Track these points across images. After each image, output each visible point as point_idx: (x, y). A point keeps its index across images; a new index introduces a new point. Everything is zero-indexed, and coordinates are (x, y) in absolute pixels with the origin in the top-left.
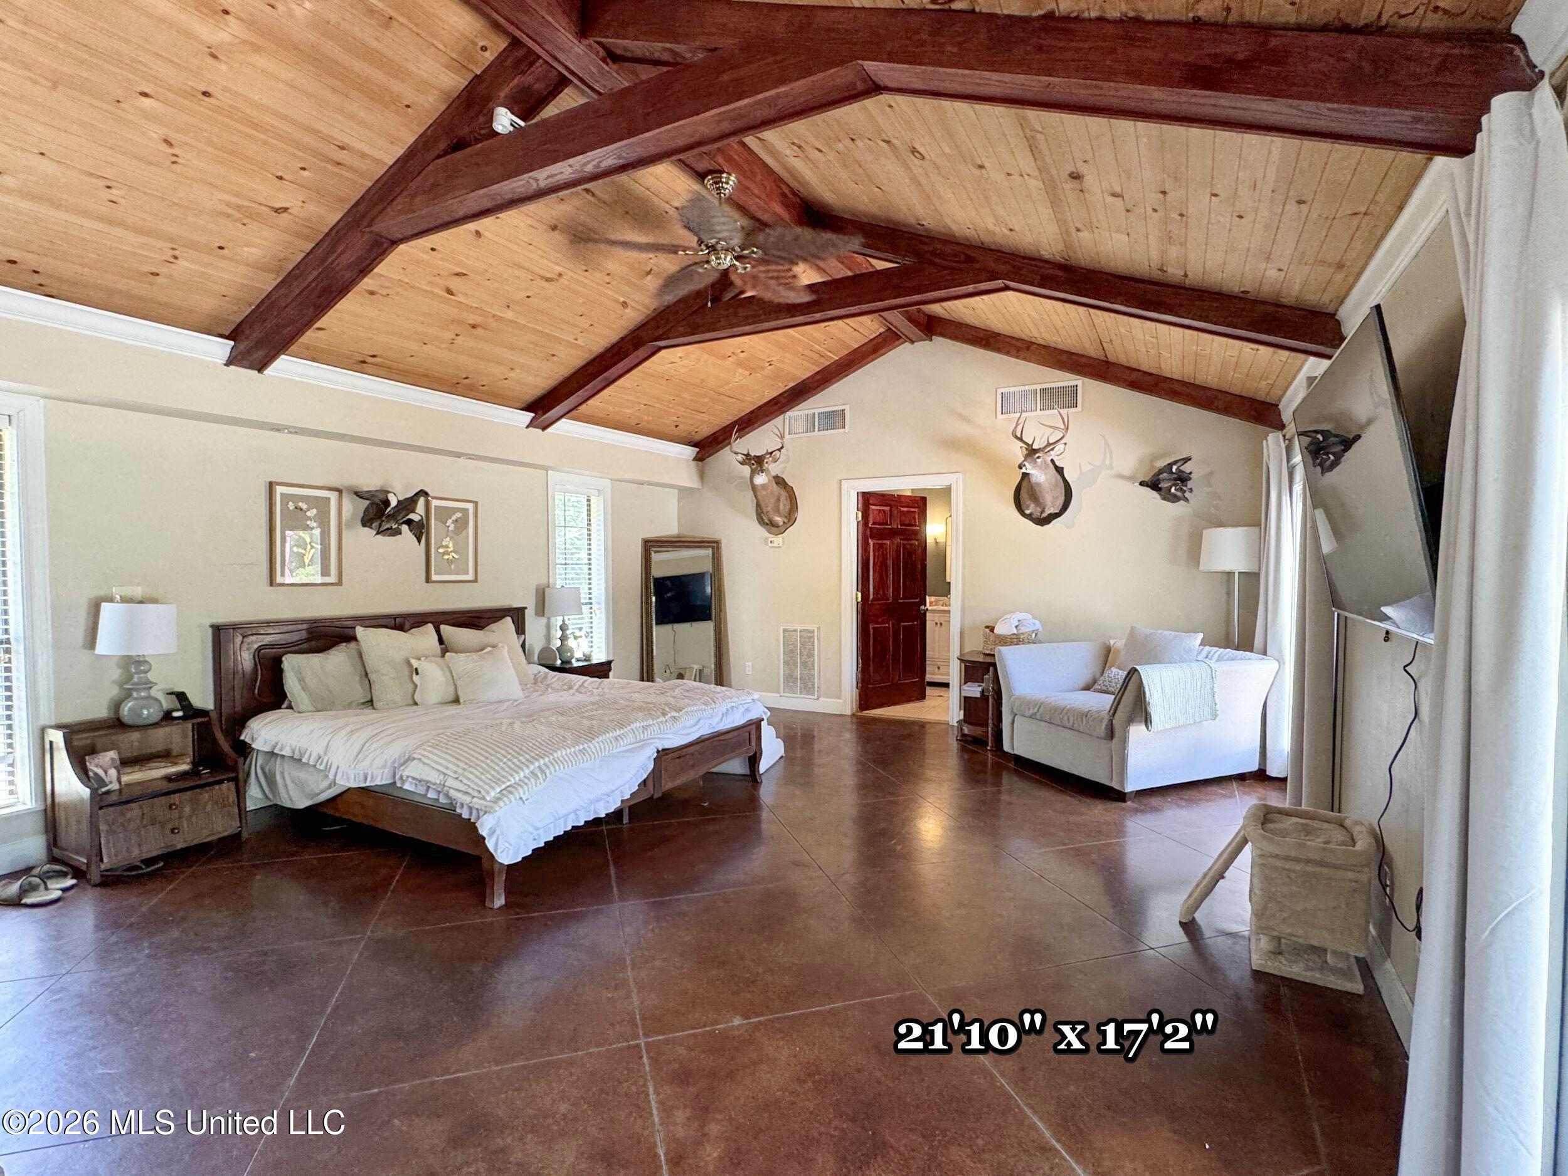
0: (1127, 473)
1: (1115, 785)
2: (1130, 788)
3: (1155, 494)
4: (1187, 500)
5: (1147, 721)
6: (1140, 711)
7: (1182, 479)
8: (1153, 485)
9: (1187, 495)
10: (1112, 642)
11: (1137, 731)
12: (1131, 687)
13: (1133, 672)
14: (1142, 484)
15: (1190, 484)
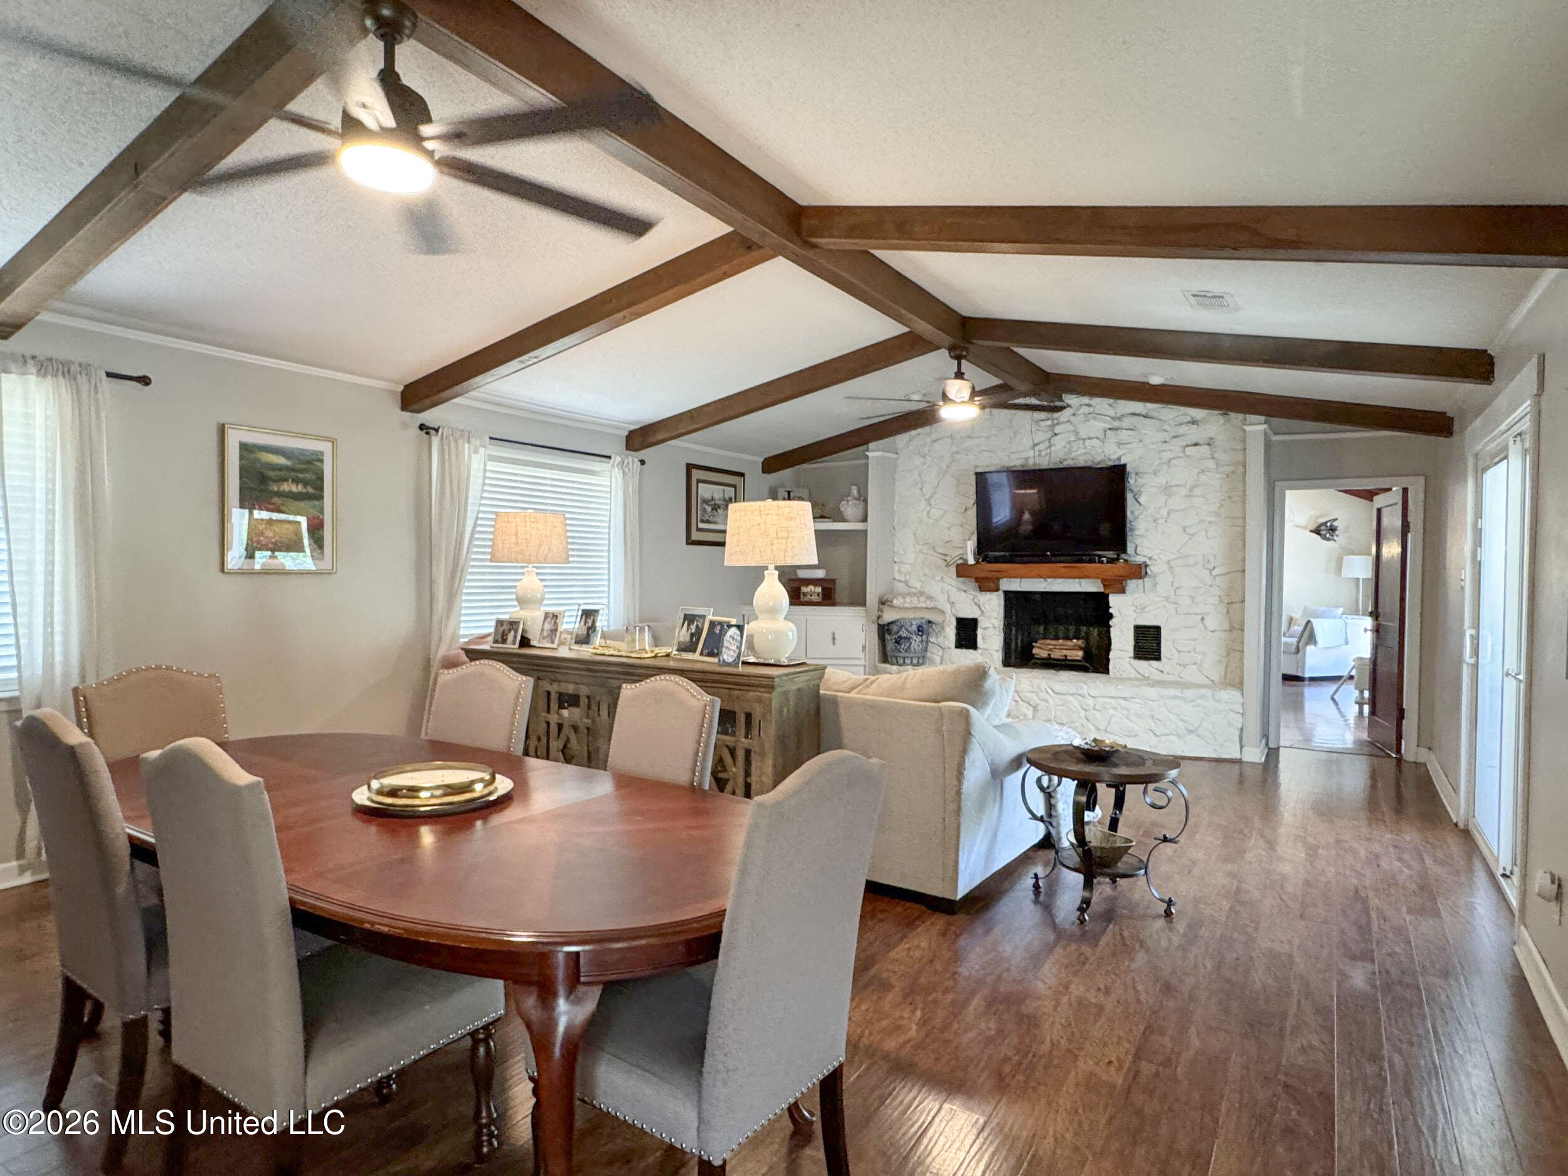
0: (1303, 524)
1: (1299, 674)
2: (1307, 675)
3: (1317, 537)
4: (1335, 540)
5: (1315, 643)
6: (1312, 639)
7: (1333, 529)
8: (1317, 531)
9: (1335, 538)
11: (1310, 649)
12: (1308, 629)
13: (1309, 622)
14: (1311, 531)
15: (1337, 532)
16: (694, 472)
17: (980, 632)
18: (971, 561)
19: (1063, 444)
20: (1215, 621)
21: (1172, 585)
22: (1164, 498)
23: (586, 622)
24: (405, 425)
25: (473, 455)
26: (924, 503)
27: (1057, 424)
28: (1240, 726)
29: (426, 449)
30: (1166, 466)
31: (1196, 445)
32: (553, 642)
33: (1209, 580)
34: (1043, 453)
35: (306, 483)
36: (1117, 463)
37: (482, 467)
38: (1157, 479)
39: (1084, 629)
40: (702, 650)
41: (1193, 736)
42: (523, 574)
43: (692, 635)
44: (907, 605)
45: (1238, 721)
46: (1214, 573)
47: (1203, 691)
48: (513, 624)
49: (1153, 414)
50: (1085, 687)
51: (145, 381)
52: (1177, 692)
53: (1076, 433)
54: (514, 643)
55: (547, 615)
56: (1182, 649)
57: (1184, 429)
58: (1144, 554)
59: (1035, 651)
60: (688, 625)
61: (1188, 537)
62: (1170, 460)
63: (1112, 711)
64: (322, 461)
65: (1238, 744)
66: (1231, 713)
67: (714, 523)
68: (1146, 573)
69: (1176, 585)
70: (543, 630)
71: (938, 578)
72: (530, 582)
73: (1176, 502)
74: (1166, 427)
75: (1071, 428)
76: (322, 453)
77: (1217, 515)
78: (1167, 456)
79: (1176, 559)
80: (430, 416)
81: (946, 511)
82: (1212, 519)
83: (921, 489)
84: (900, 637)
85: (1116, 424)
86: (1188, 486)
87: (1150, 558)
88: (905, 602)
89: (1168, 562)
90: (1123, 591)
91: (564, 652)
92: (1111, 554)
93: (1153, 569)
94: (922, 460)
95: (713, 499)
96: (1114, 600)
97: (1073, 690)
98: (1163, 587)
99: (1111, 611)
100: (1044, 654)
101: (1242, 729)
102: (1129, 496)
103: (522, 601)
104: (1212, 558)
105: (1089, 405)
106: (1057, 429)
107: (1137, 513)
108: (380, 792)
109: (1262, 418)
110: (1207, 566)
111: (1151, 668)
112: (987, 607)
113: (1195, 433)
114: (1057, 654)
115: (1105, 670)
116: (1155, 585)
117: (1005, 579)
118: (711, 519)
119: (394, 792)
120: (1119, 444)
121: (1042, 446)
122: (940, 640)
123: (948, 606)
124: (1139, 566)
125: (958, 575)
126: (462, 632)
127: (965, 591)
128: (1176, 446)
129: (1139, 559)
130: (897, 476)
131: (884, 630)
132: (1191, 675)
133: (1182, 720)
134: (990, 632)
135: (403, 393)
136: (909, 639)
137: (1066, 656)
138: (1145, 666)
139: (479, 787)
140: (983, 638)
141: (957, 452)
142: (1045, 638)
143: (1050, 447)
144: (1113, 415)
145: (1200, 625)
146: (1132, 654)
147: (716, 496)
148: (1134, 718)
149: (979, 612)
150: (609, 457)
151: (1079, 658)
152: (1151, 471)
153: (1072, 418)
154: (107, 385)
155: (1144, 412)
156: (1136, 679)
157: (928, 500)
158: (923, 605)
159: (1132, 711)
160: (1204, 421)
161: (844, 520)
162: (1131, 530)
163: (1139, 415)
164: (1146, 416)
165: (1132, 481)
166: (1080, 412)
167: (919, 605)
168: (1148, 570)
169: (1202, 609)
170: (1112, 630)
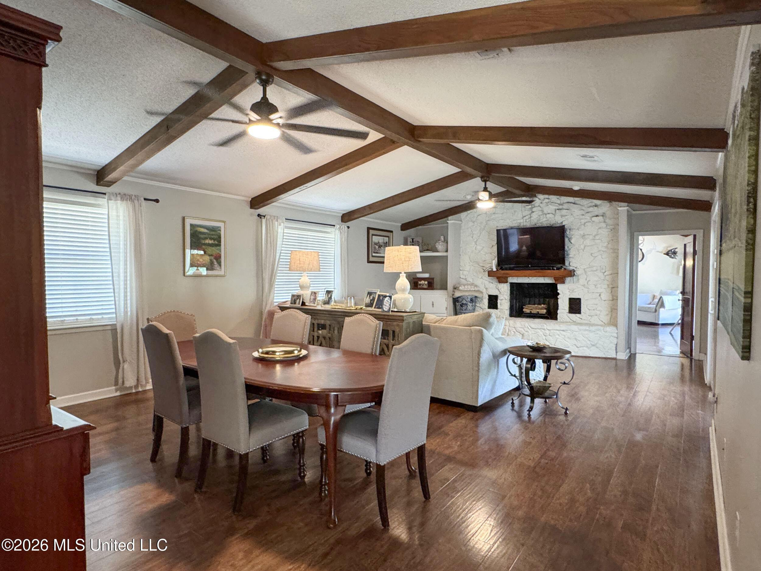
0: (660, 251)
1: (657, 322)
2: (660, 322)
3: (668, 257)
4: (676, 258)
5: (664, 307)
6: (662, 305)
7: (675, 253)
8: (667, 254)
9: (676, 257)
10: (655, 294)
11: (662, 310)
12: (660, 301)
13: (661, 297)
14: (664, 254)
15: (677, 254)
16: (371, 231)
17: (499, 301)
18: (495, 269)
19: (537, 216)
20: (606, 295)
21: (586, 279)
22: (582, 240)
23: (328, 296)
24: (252, 215)
25: (279, 226)
26: (474, 243)
27: (534, 207)
28: (616, 343)
29: (260, 225)
30: (583, 226)
31: (597, 216)
32: (314, 303)
33: (603, 277)
34: (528, 221)
35: (214, 240)
36: (561, 225)
37: (282, 231)
38: (579, 232)
39: (547, 300)
40: (376, 305)
41: (593, 348)
42: (302, 276)
43: (371, 300)
44: (466, 289)
45: (615, 341)
46: (605, 274)
47: (599, 327)
48: (299, 297)
49: (577, 202)
50: (545, 325)
51: (157, 201)
52: (587, 328)
53: (542, 211)
54: (299, 304)
55: (312, 292)
56: (590, 309)
57: (591, 209)
58: (574, 266)
59: (524, 310)
60: (370, 296)
61: (593, 258)
62: (585, 223)
63: (557, 336)
64: (220, 230)
65: (615, 351)
66: (611, 337)
67: (380, 253)
68: (574, 274)
69: (588, 279)
70: (310, 299)
71: (480, 277)
72: (305, 279)
73: (588, 242)
74: (583, 208)
75: (540, 209)
76: (220, 227)
77: (607, 247)
78: (583, 221)
79: (587, 268)
80: (262, 211)
81: (484, 247)
82: (604, 250)
83: (472, 237)
84: (463, 304)
85: (561, 207)
86: (594, 234)
87: (576, 268)
88: (465, 288)
89: (584, 269)
90: (563, 282)
91: (319, 307)
92: (559, 266)
93: (578, 272)
94: (473, 224)
95: (379, 243)
96: (560, 287)
97: (540, 327)
98: (582, 281)
99: (558, 291)
100: (528, 311)
101: (617, 344)
102: (566, 240)
103: (302, 287)
104: (604, 268)
105: (548, 199)
106: (534, 210)
107: (570, 247)
108: (262, 353)
109: (626, 204)
110: (602, 271)
111: (576, 318)
112: (502, 290)
113: (596, 211)
114: (534, 311)
115: (556, 319)
116: (578, 280)
117: (510, 278)
118: (378, 251)
119: (267, 353)
120: (562, 216)
121: (527, 217)
122: (481, 305)
123: (485, 290)
124: (571, 271)
125: (489, 276)
126: (275, 301)
127: (492, 283)
128: (588, 216)
129: (571, 268)
130: (462, 231)
131: (456, 301)
132: (595, 320)
133: (589, 340)
134: (504, 301)
135: (251, 201)
136: (467, 304)
137: (538, 312)
138: (574, 316)
139: (296, 352)
140: (500, 304)
141: (488, 221)
142: (529, 304)
143: (531, 217)
144: (559, 203)
145: (599, 298)
146: (568, 311)
147: (380, 241)
148: (567, 339)
149: (499, 292)
150: (334, 226)
151: (544, 313)
152: (576, 228)
153: (541, 204)
154: (144, 203)
155: (573, 202)
156: (569, 322)
157: (476, 242)
158: (473, 289)
159: (566, 337)
160: (600, 205)
161: (437, 251)
162: (568, 255)
163: (571, 203)
164: (574, 203)
165: (568, 233)
166: (544, 202)
167: (471, 289)
168: (575, 273)
169: (599, 290)
170: (559, 300)
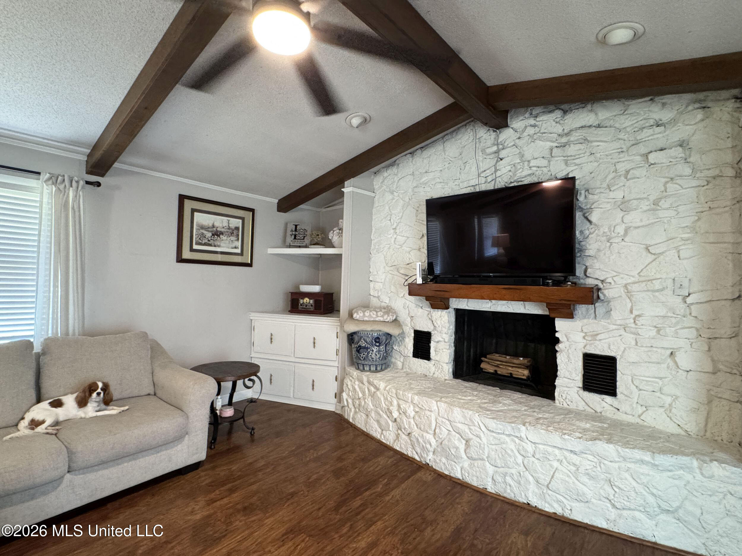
17: (433, 345)
18: (420, 281)
19: (508, 167)
20: (692, 358)
21: (631, 312)
22: (620, 214)
26: (392, 231)
27: (503, 149)
30: (623, 178)
31: (662, 149)
33: (681, 308)
34: (489, 179)
36: (565, 182)
38: (612, 195)
39: (532, 345)
44: (366, 319)
46: (689, 300)
53: (521, 155)
56: (642, 386)
57: (645, 134)
58: (596, 276)
59: (483, 365)
61: (652, 257)
62: (628, 172)
63: (556, 464)
68: (598, 297)
69: (635, 313)
73: (636, 218)
77: (693, 229)
78: (622, 167)
79: (634, 283)
81: (408, 237)
82: (686, 236)
83: (390, 220)
84: (360, 346)
85: (564, 140)
86: (652, 198)
87: (602, 281)
89: (626, 286)
90: (570, 316)
92: (558, 275)
93: (608, 293)
94: (391, 196)
95: (213, 226)
96: (560, 324)
98: (620, 315)
99: (557, 335)
100: (490, 369)
102: (578, 215)
104: (686, 283)
105: (534, 126)
107: (587, 232)
110: (678, 292)
111: (604, 404)
112: (438, 323)
113: (661, 136)
114: (503, 371)
116: (608, 312)
117: (454, 299)
118: (211, 242)
120: (567, 160)
121: (488, 173)
123: (409, 319)
124: (591, 289)
125: (410, 294)
127: (419, 307)
128: (636, 154)
129: (590, 282)
130: (374, 210)
132: (656, 418)
134: (442, 345)
136: (367, 348)
137: (511, 374)
138: (595, 400)
140: (435, 351)
141: (416, 187)
142: (495, 352)
143: (496, 171)
144: (560, 131)
145: (669, 361)
146: (581, 385)
147: (216, 224)
149: (432, 327)
150: (38, 173)
151: (524, 377)
152: (605, 185)
153: (518, 140)
155: (596, 122)
157: (395, 229)
158: (382, 319)
160: (673, 121)
162: (581, 250)
163: (590, 127)
164: (599, 126)
165: (581, 198)
166: (525, 134)
167: (377, 319)
168: (600, 295)
169: (670, 342)
170: (558, 355)
